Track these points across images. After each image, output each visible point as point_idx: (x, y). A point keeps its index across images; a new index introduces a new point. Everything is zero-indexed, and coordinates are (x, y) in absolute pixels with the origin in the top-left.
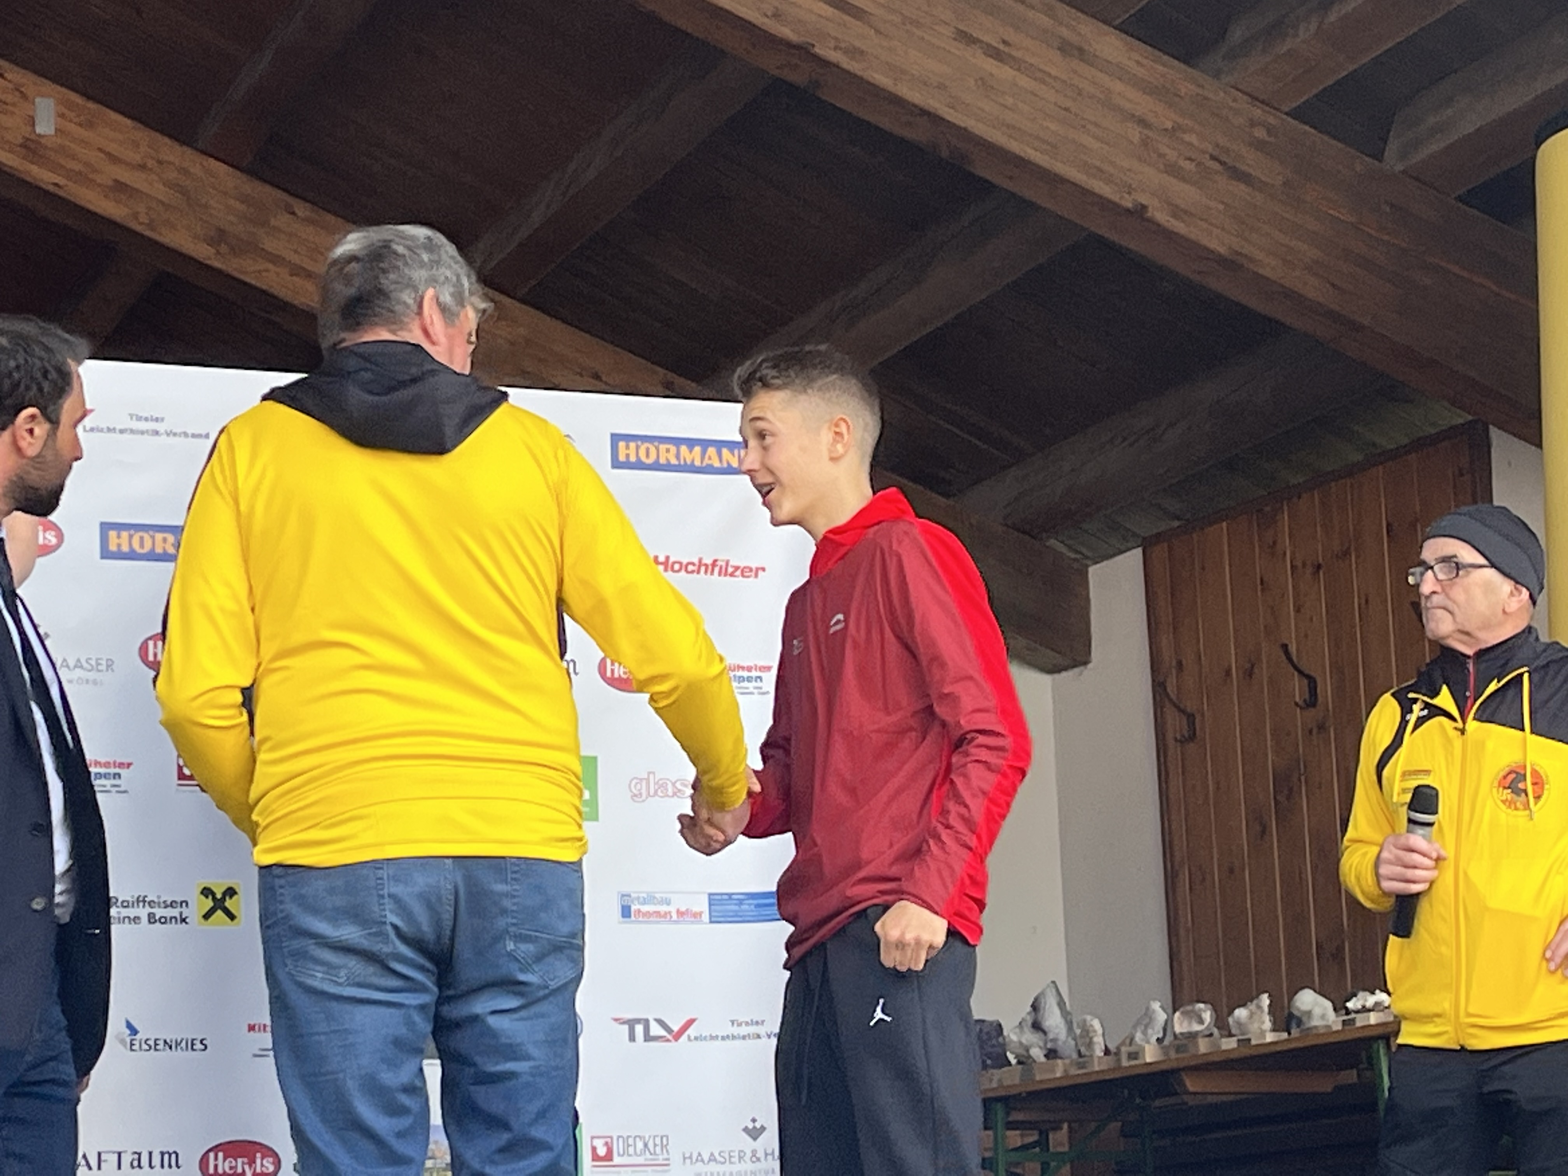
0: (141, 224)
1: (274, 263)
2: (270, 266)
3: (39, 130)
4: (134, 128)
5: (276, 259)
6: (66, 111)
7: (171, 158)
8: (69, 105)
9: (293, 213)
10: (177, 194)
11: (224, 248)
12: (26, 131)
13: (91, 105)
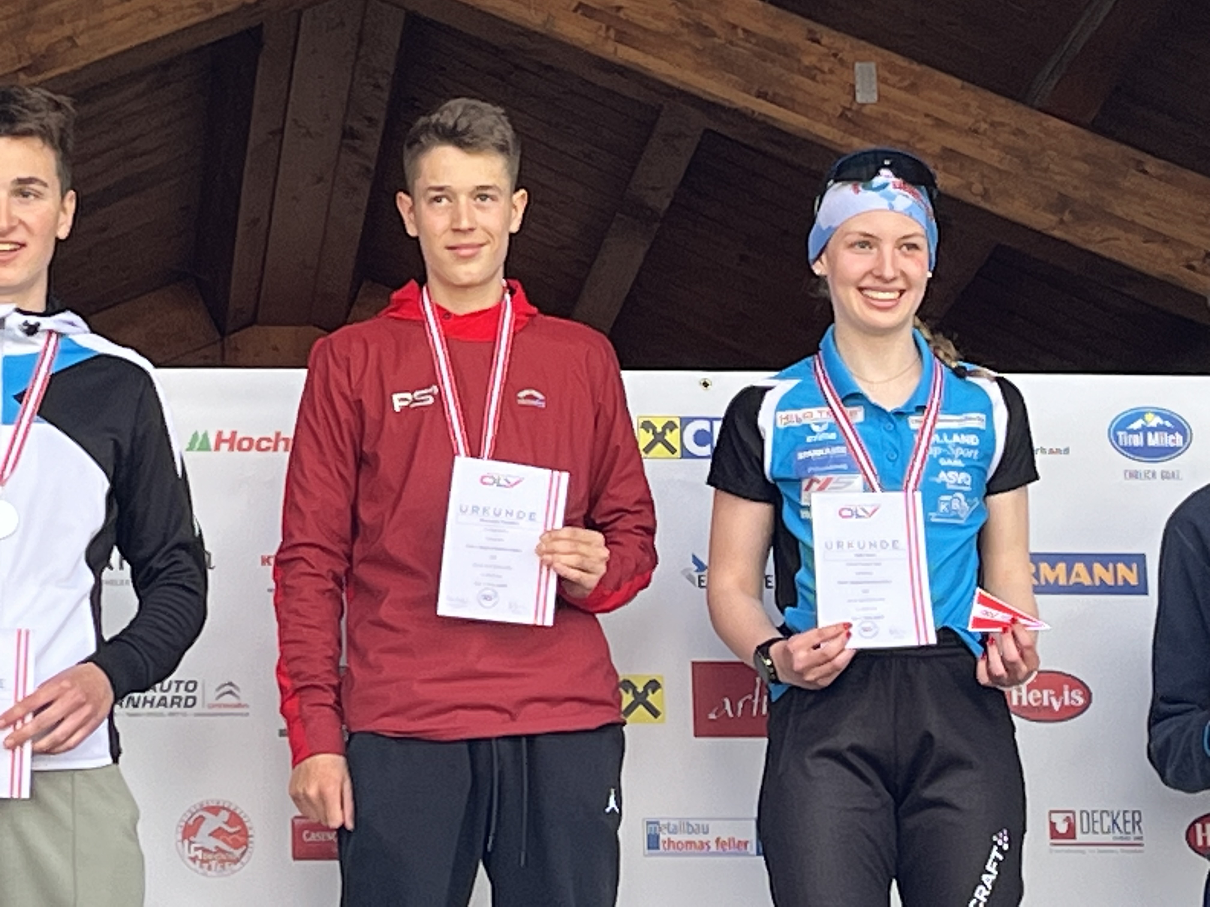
0: (976, 195)
1: (1126, 231)
2: (1120, 233)
3: (859, 99)
4: (963, 88)
5: (1128, 225)
6: (887, 75)
7: (1005, 120)
8: (892, 68)
9: (1145, 172)
10: (1015, 160)
11: (1067, 217)
12: (845, 100)
13: (916, 67)
